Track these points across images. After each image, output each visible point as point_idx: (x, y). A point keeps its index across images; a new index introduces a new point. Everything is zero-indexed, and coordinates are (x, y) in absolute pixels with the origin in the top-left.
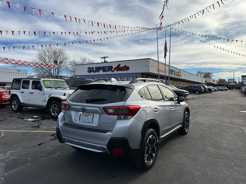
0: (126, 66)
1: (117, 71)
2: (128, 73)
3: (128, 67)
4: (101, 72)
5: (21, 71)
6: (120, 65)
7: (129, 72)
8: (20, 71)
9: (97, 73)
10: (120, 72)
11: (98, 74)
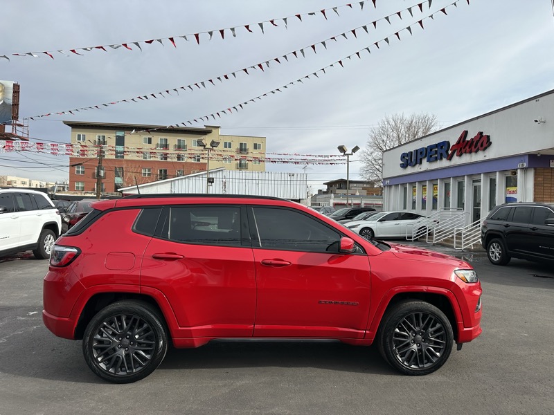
0: (481, 133)
1: (460, 155)
2: (487, 158)
3: (488, 137)
4: (425, 165)
5: (295, 175)
6: (466, 133)
7: (491, 154)
8: (293, 175)
9: (417, 169)
10: (466, 159)
11: (419, 170)
